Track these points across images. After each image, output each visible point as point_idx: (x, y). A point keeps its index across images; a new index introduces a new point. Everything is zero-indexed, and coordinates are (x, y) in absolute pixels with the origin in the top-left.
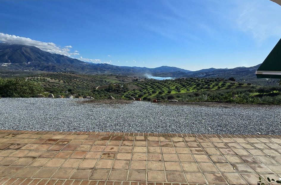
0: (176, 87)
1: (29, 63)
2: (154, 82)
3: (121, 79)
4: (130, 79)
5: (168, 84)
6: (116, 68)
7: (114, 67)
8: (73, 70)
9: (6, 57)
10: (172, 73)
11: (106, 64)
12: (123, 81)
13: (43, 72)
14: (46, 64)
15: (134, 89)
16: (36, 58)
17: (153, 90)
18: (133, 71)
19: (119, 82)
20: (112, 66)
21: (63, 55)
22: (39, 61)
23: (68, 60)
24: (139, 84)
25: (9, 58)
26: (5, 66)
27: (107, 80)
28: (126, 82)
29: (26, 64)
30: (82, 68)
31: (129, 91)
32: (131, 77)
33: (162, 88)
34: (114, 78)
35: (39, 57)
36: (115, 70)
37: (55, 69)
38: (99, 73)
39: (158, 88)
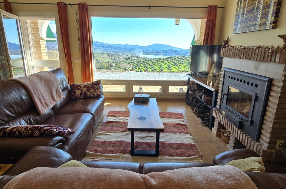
0: (168, 65)
2: (146, 61)
3: (113, 58)
4: (122, 57)
5: (160, 62)
6: (107, 46)
7: (105, 45)
10: (164, 51)
11: (97, 42)
12: (115, 59)
15: (126, 67)
17: (145, 68)
18: (125, 49)
19: (111, 60)
20: (103, 43)
24: (131, 62)
27: (99, 59)
28: (118, 61)
32: (123, 55)
33: (154, 66)
34: (106, 56)
36: (106, 48)
39: (150, 66)
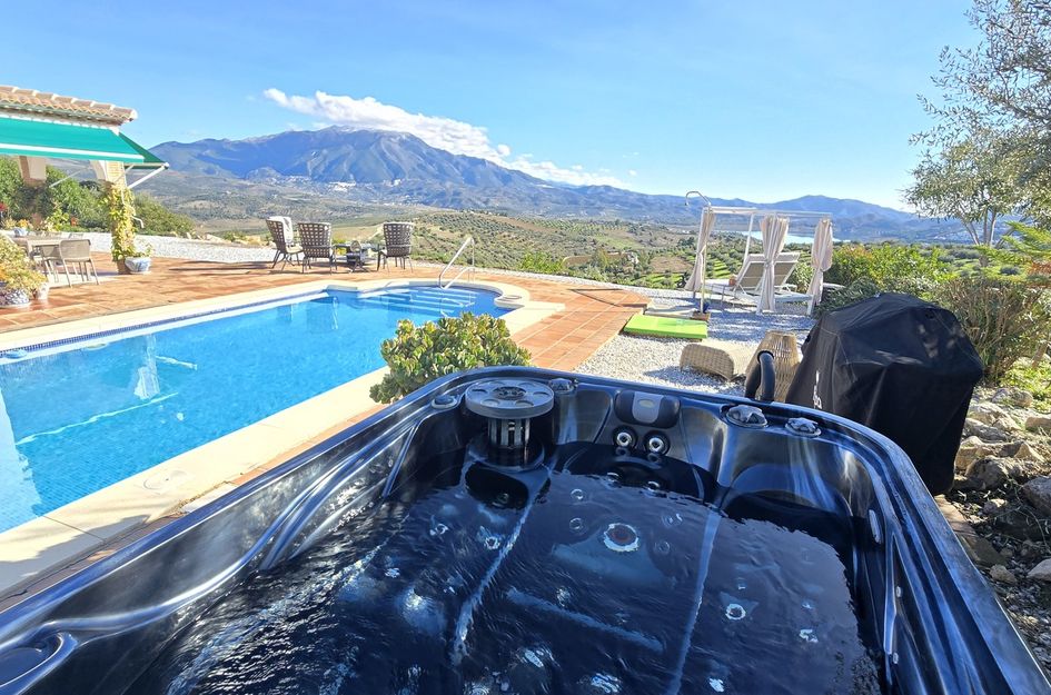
1: (397, 182)
3: (646, 237)
6: (638, 200)
7: (631, 197)
8: (509, 204)
9: (345, 167)
10: (838, 221)
11: (608, 188)
12: (650, 243)
13: (427, 209)
14: (437, 187)
16: (414, 169)
18: (693, 211)
19: (636, 246)
20: (627, 193)
21: (483, 160)
22: (421, 177)
23: (496, 174)
25: (351, 169)
26: (340, 189)
27: (601, 240)
29: (389, 185)
30: (534, 199)
31: (649, 277)
32: (680, 231)
34: (624, 231)
35: (420, 166)
36: (633, 206)
37: (461, 200)
38: (584, 216)
